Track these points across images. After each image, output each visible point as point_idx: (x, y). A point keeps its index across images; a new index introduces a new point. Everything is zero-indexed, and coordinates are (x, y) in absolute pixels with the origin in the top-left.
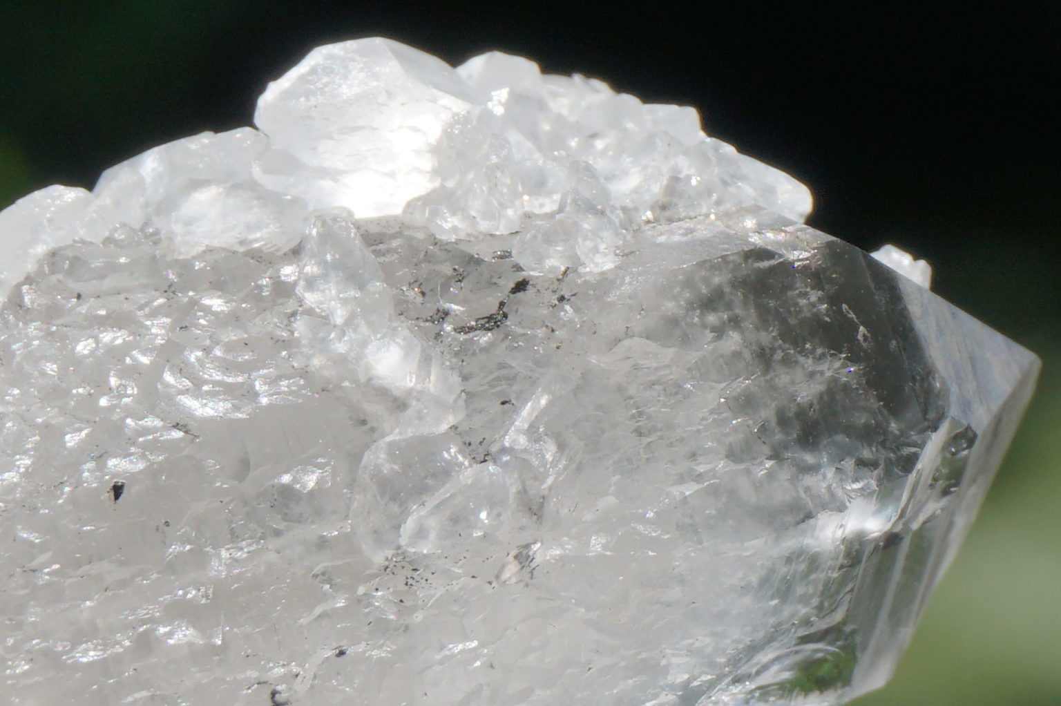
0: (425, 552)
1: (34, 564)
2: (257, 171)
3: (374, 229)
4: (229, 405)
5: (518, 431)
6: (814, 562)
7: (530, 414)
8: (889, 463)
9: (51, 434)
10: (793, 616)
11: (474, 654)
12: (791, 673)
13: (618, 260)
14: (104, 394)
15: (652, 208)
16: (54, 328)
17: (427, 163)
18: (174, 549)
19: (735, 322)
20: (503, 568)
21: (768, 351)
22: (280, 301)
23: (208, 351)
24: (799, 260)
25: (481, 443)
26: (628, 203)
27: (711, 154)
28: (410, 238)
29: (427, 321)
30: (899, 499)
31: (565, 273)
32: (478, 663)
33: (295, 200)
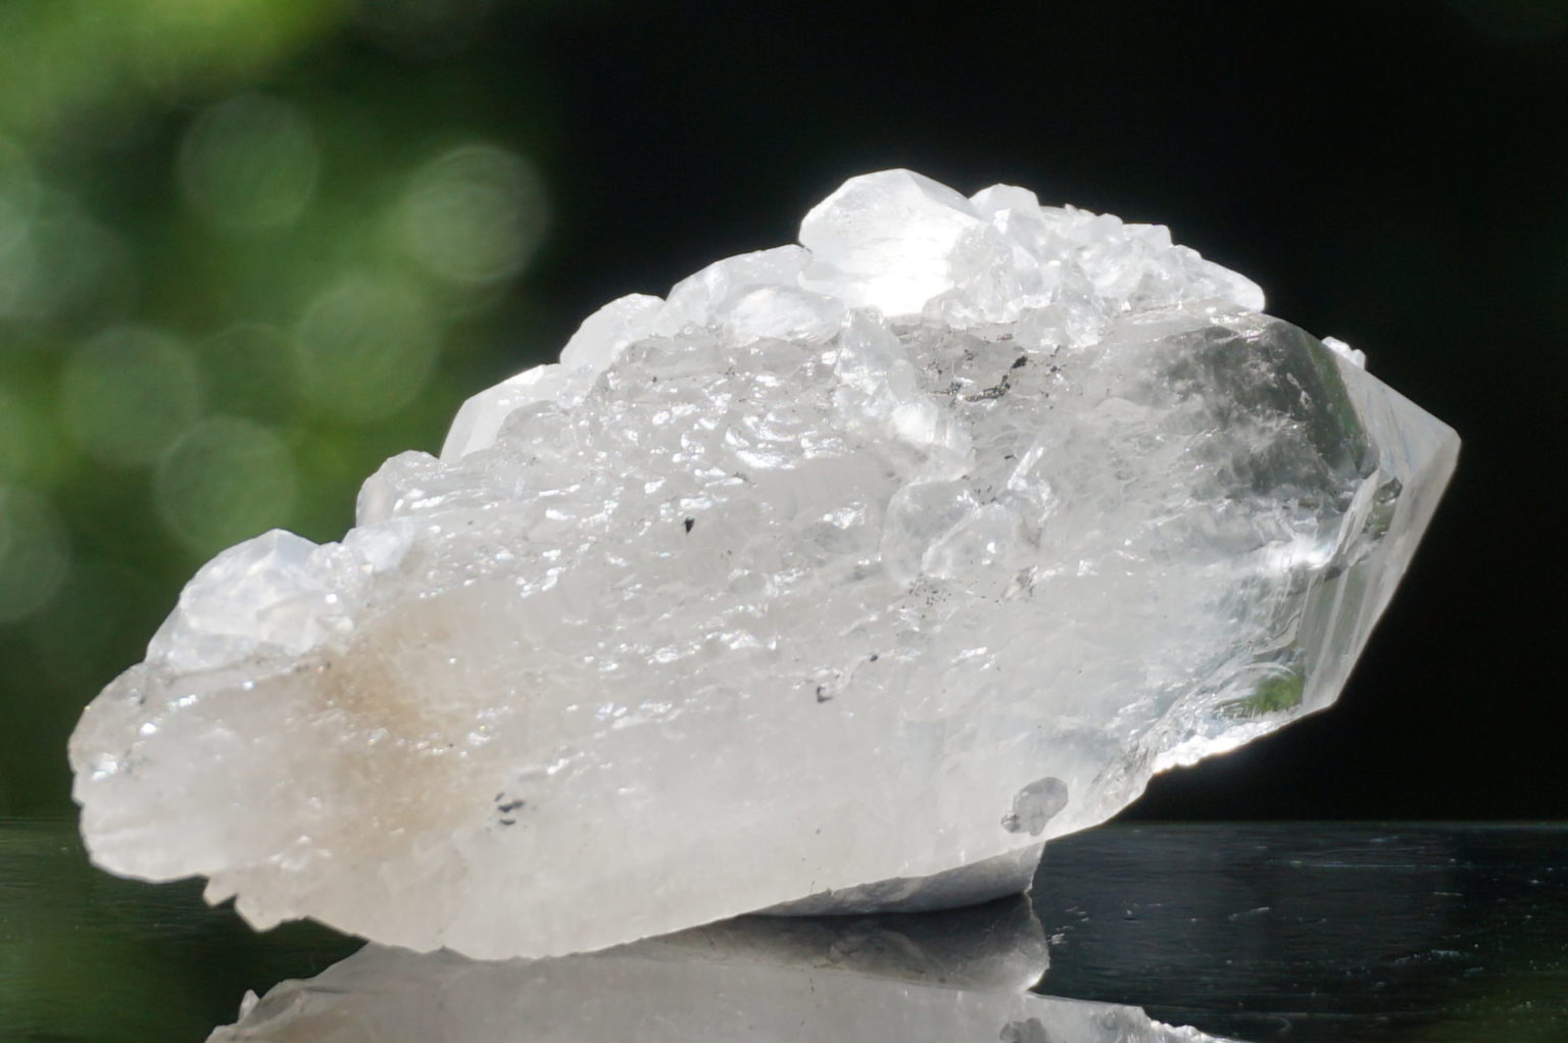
0: (943, 577)
1: (622, 583)
2: (801, 278)
3: (899, 323)
4: (780, 459)
5: (1019, 476)
6: (1265, 587)
7: (1029, 463)
8: (1327, 505)
9: (634, 485)
10: (1249, 634)
11: (984, 659)
12: (1252, 689)
13: (1100, 339)
14: (678, 452)
15: (1129, 300)
16: (634, 405)
17: (944, 268)
18: (737, 572)
19: (1198, 388)
20: (1006, 590)
21: (1226, 412)
22: (822, 380)
23: (761, 417)
24: (1251, 337)
25: (989, 490)
26: (1110, 296)
27: (1178, 256)
28: (929, 330)
29: (943, 393)
30: (1336, 537)
31: (1057, 350)
32: (987, 666)
33: (834, 301)
